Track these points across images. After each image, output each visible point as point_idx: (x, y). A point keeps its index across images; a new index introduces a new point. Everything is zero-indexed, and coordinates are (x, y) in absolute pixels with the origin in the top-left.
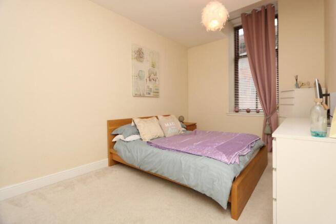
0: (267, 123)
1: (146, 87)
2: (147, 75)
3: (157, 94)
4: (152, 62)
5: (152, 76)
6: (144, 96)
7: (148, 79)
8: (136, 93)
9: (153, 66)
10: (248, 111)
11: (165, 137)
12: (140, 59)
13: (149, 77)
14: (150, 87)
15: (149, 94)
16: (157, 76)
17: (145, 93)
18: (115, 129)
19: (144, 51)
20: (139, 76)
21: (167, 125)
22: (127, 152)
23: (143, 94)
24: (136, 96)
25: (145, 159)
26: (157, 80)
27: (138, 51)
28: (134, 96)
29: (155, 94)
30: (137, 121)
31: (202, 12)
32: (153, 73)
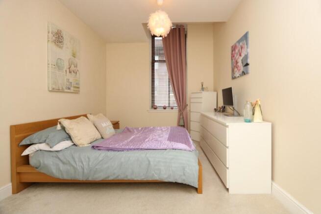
0: (181, 117)
1: (65, 81)
2: (66, 65)
3: (77, 89)
4: (73, 51)
5: (73, 68)
6: (63, 92)
7: (68, 71)
8: (54, 87)
9: (74, 55)
10: (165, 108)
11: (102, 138)
12: (59, 44)
13: (69, 68)
14: (70, 81)
15: (69, 89)
16: (78, 69)
17: (64, 88)
18: (25, 137)
19: (64, 34)
20: (58, 66)
21: (104, 125)
22: (61, 165)
23: (62, 88)
24: (53, 90)
25: (97, 167)
26: (78, 72)
27: (57, 33)
28: (50, 91)
29: (75, 89)
30: (66, 123)
31: (150, 16)
32: (74, 65)
